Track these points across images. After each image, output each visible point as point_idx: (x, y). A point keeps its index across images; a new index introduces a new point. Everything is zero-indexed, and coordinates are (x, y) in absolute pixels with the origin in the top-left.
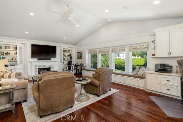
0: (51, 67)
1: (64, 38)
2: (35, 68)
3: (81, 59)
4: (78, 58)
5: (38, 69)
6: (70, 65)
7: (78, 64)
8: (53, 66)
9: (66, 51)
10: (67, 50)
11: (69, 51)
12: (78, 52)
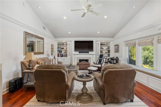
0: (89, 59)
1: (99, 32)
2: (77, 59)
3: (118, 52)
4: (115, 52)
5: (79, 60)
6: (101, 59)
7: (114, 58)
8: (90, 58)
9: (104, 45)
10: (106, 44)
11: (107, 45)
12: (115, 45)
